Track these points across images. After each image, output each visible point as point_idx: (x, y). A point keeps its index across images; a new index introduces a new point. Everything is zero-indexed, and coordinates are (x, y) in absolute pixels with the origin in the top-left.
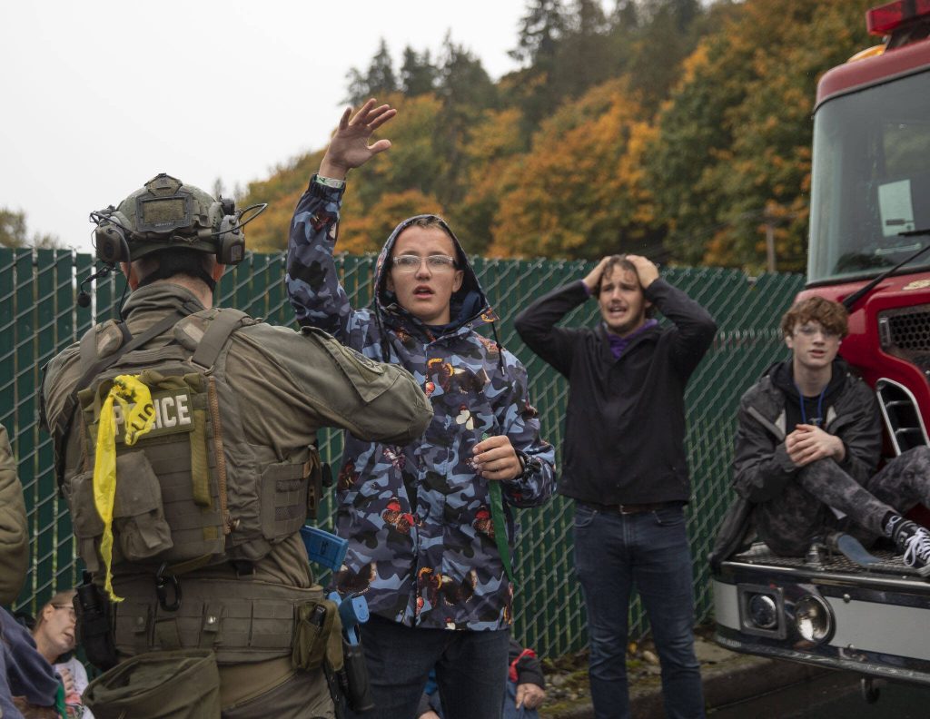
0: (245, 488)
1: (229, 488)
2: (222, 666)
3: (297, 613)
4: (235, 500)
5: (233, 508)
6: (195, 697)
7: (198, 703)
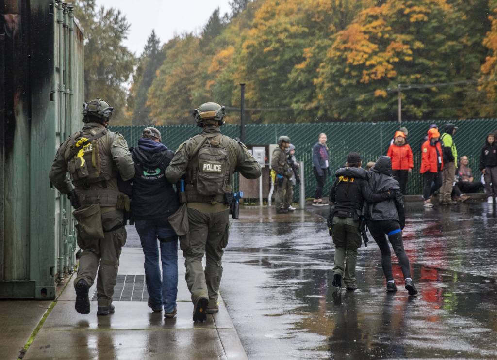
0: (104, 164)
1: (101, 164)
2: (102, 207)
3: (118, 197)
4: (102, 167)
5: (102, 168)
6: (95, 212)
7: (96, 214)
